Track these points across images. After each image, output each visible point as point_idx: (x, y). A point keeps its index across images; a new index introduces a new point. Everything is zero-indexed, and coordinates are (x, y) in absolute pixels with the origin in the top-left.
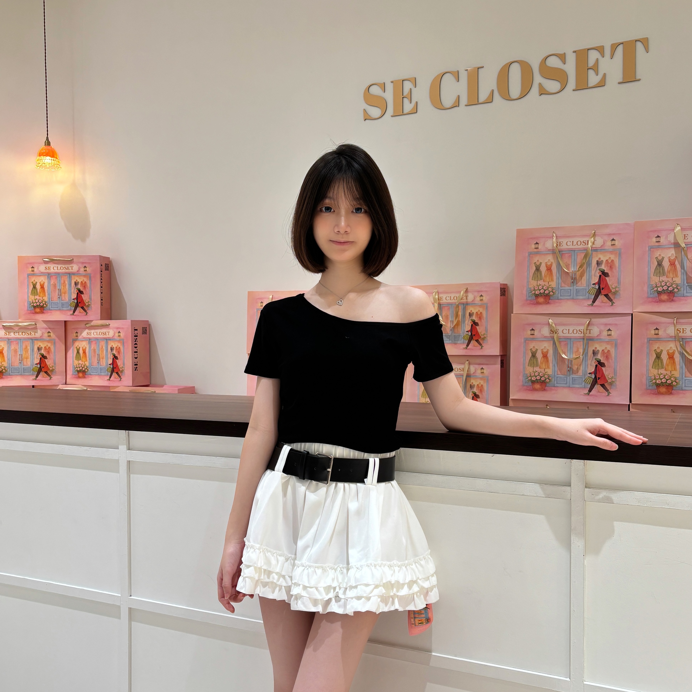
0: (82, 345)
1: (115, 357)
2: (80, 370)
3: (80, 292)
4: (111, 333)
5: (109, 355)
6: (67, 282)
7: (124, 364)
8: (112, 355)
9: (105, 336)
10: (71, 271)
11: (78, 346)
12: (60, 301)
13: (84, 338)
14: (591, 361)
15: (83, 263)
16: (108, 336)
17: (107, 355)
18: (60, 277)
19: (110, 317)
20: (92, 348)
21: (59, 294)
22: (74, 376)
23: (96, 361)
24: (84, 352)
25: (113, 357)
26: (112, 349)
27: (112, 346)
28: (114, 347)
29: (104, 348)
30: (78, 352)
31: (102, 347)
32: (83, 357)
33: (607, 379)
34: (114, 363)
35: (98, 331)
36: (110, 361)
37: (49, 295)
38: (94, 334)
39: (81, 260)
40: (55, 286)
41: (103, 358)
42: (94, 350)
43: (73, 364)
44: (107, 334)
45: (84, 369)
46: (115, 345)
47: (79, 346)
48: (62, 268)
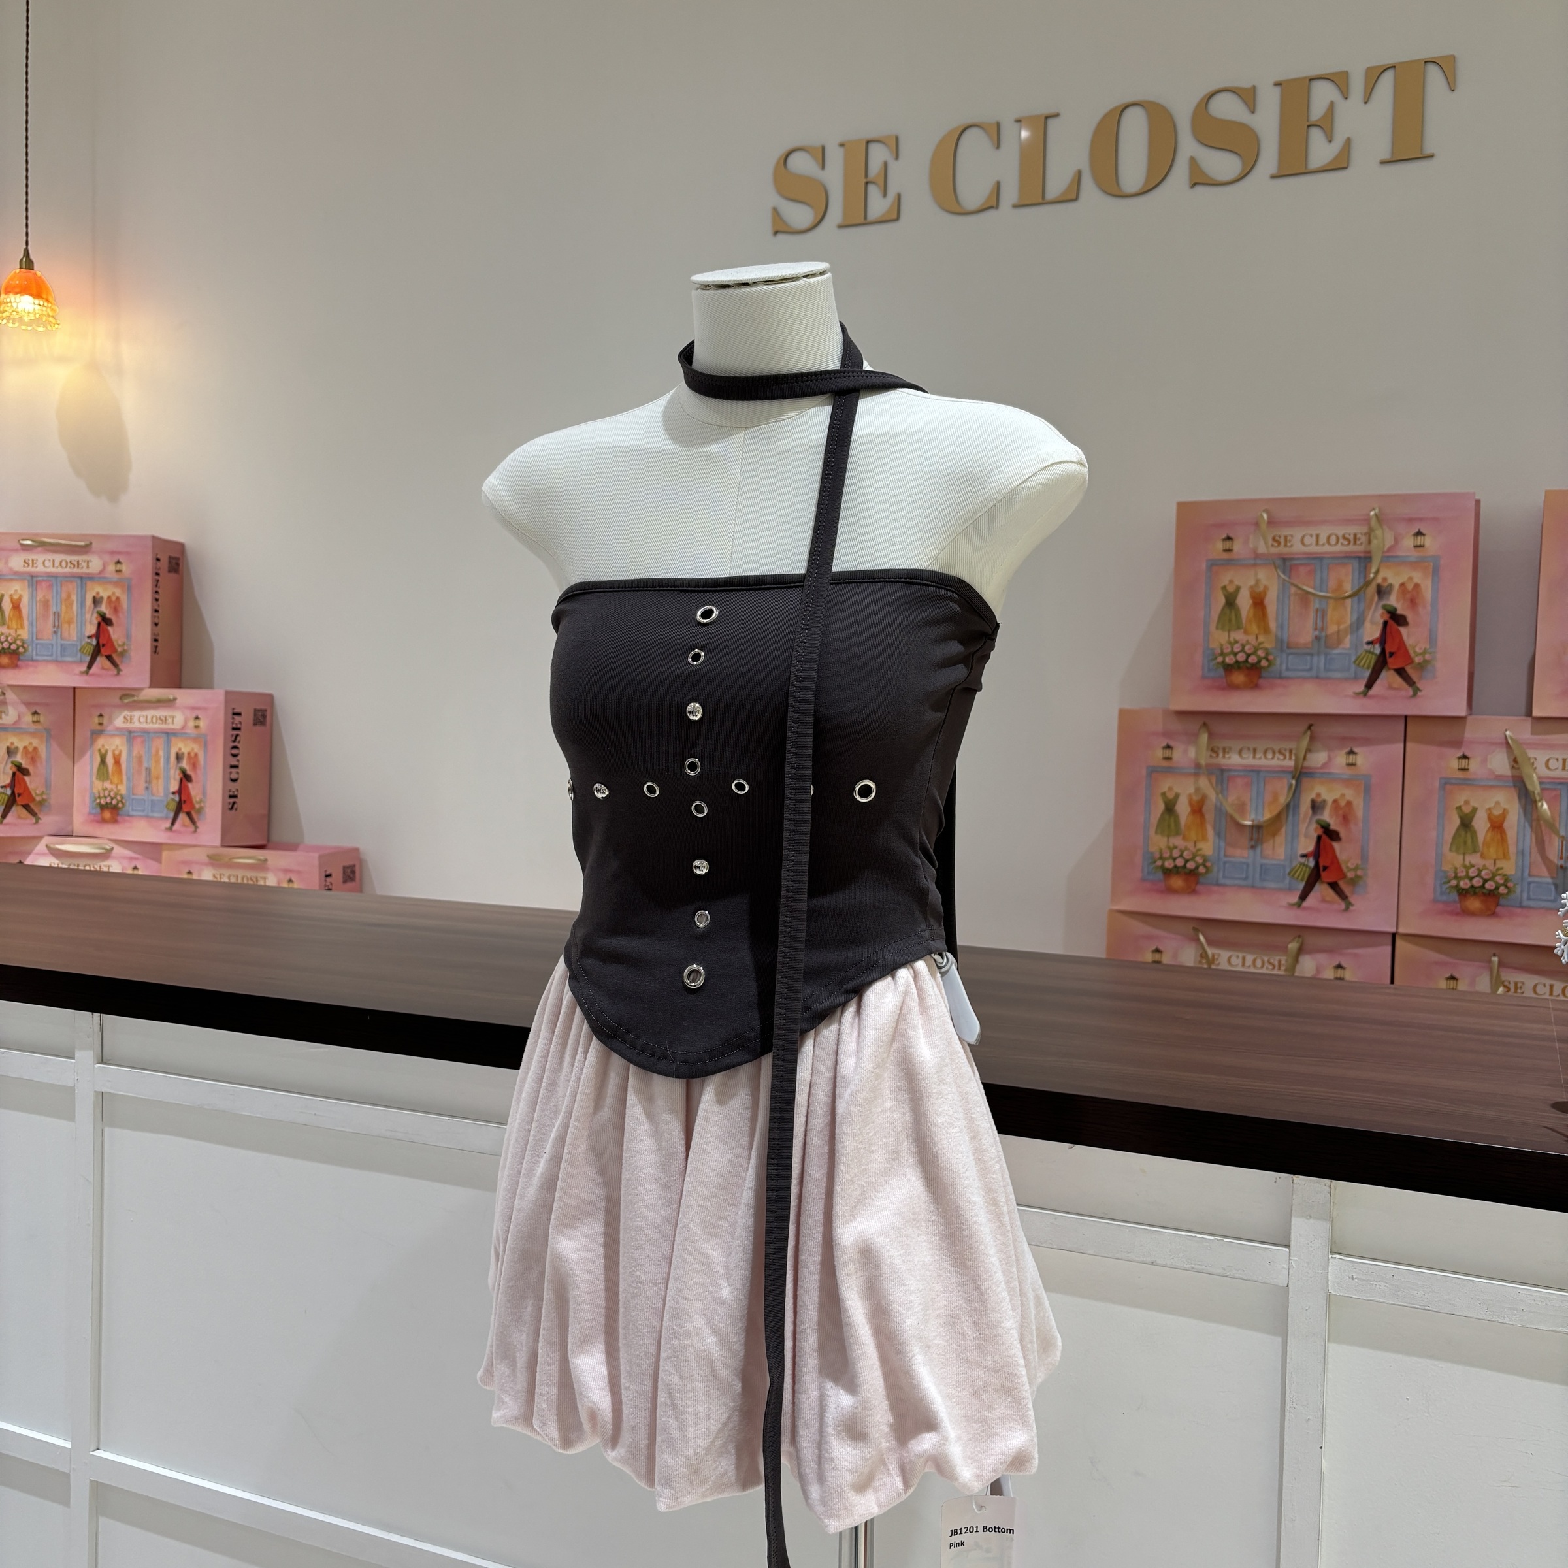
0: (113, 744)
1: (186, 777)
2: (107, 803)
3: (105, 621)
4: (177, 719)
5: (172, 772)
6: (74, 597)
7: (204, 793)
8: (178, 771)
9: (163, 726)
10: (85, 570)
11: (103, 746)
12: (57, 638)
13: (118, 729)
14: (1307, 828)
15: (113, 553)
16: (171, 726)
17: (167, 770)
18: (59, 585)
19: (177, 682)
20: (135, 753)
21: (56, 624)
22: (92, 817)
23: (143, 785)
24: (117, 762)
25: (181, 775)
26: (179, 757)
27: (180, 749)
28: (183, 754)
29: (161, 753)
30: (103, 761)
31: (157, 752)
32: (113, 774)
33: (1345, 869)
34: (182, 791)
35: (150, 713)
36: (174, 786)
37: (32, 625)
38: (140, 719)
39: (110, 546)
40: (46, 604)
41: (158, 778)
42: (140, 760)
43: (92, 787)
44: (170, 720)
45: (114, 802)
46: (185, 748)
47: (106, 747)
48: (64, 564)
